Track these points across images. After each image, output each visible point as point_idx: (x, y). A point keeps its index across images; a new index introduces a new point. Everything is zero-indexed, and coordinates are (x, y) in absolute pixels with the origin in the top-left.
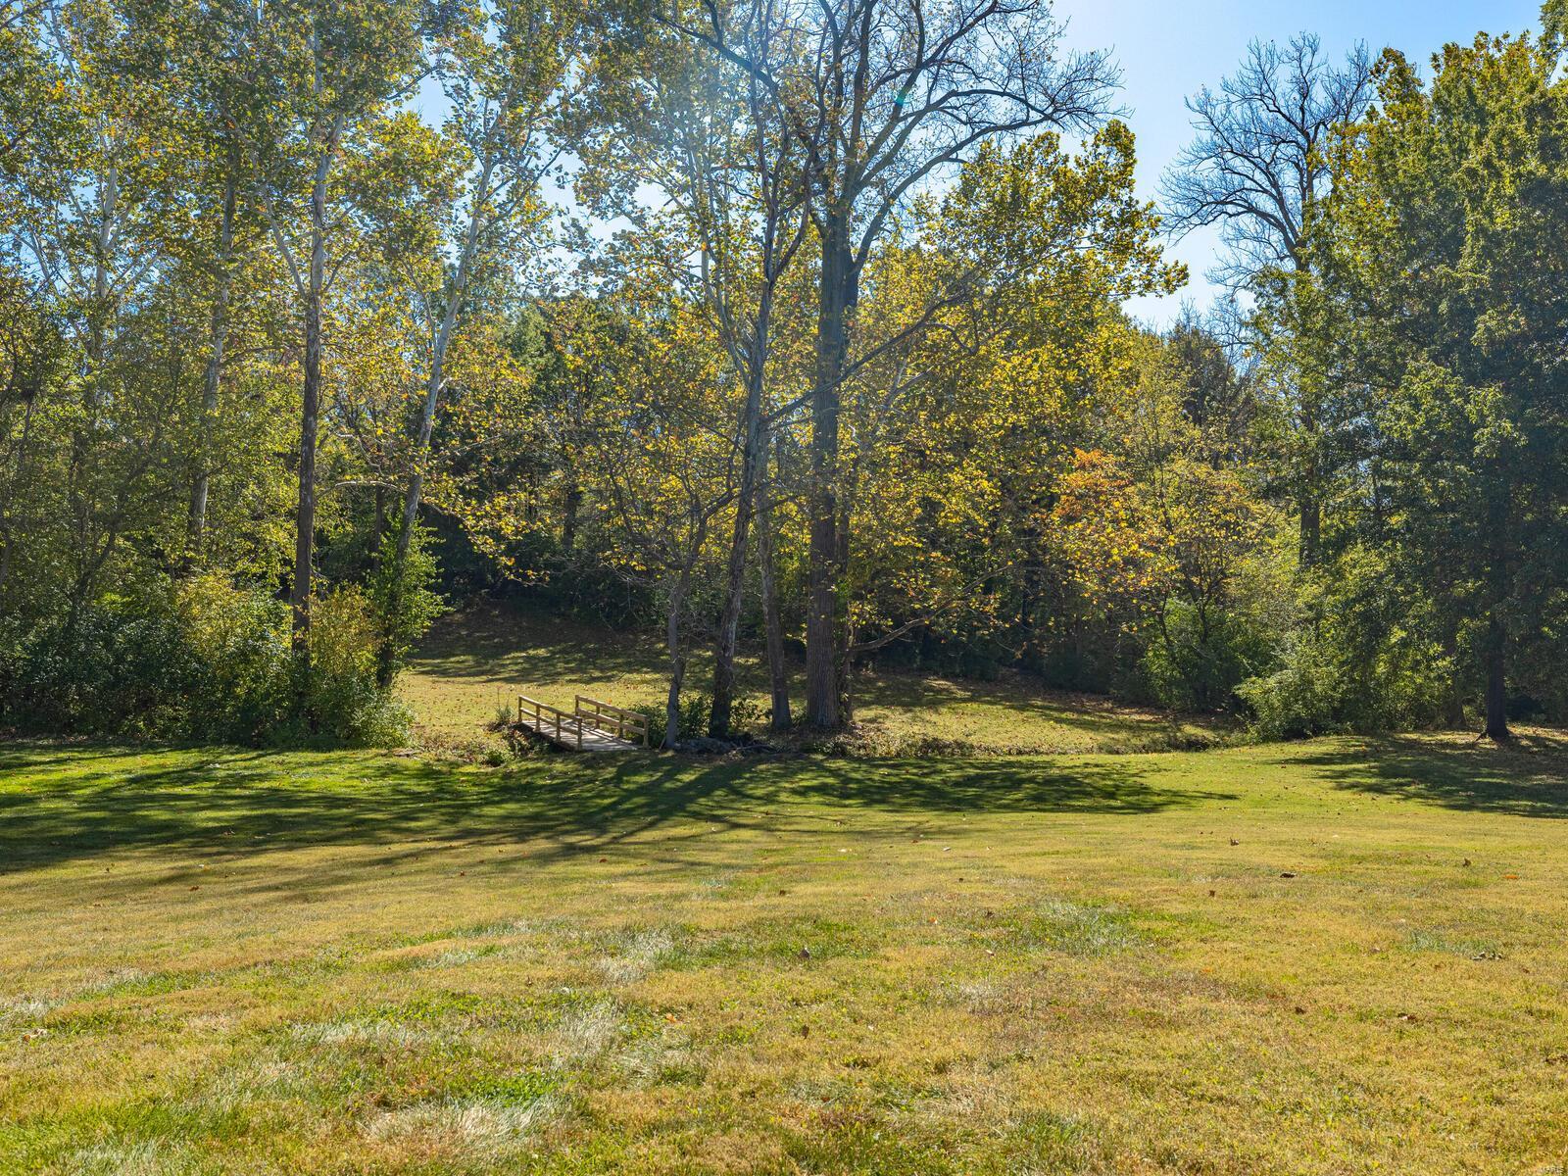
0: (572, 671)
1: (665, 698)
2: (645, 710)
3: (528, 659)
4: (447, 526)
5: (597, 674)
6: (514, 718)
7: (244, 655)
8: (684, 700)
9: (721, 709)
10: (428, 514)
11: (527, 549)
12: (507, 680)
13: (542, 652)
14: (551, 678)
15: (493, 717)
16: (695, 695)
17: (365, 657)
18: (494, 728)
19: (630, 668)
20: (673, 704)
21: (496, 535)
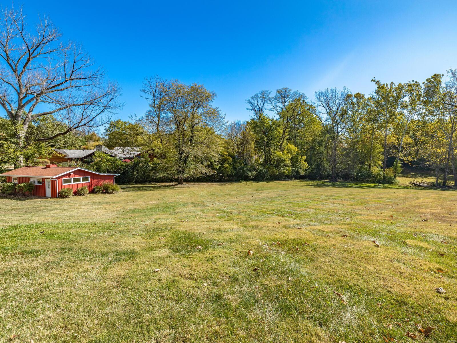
0: (419, 176)
1: (436, 181)
2: (432, 182)
3: (412, 175)
4: (402, 160)
5: (424, 177)
6: (412, 182)
7: (379, 174)
8: (438, 181)
9: (445, 183)
10: (400, 160)
11: (413, 162)
12: (409, 178)
13: (414, 174)
14: (416, 177)
15: (409, 182)
16: (440, 181)
17: (393, 175)
18: (410, 183)
19: (430, 176)
20: (437, 182)
21: (408, 161)
